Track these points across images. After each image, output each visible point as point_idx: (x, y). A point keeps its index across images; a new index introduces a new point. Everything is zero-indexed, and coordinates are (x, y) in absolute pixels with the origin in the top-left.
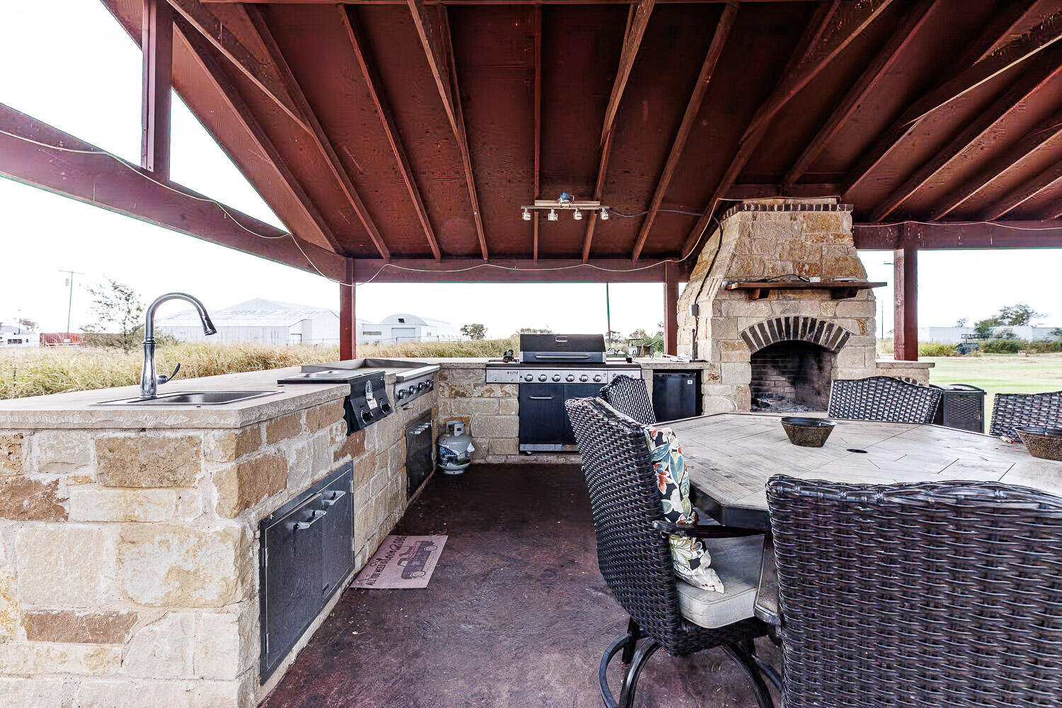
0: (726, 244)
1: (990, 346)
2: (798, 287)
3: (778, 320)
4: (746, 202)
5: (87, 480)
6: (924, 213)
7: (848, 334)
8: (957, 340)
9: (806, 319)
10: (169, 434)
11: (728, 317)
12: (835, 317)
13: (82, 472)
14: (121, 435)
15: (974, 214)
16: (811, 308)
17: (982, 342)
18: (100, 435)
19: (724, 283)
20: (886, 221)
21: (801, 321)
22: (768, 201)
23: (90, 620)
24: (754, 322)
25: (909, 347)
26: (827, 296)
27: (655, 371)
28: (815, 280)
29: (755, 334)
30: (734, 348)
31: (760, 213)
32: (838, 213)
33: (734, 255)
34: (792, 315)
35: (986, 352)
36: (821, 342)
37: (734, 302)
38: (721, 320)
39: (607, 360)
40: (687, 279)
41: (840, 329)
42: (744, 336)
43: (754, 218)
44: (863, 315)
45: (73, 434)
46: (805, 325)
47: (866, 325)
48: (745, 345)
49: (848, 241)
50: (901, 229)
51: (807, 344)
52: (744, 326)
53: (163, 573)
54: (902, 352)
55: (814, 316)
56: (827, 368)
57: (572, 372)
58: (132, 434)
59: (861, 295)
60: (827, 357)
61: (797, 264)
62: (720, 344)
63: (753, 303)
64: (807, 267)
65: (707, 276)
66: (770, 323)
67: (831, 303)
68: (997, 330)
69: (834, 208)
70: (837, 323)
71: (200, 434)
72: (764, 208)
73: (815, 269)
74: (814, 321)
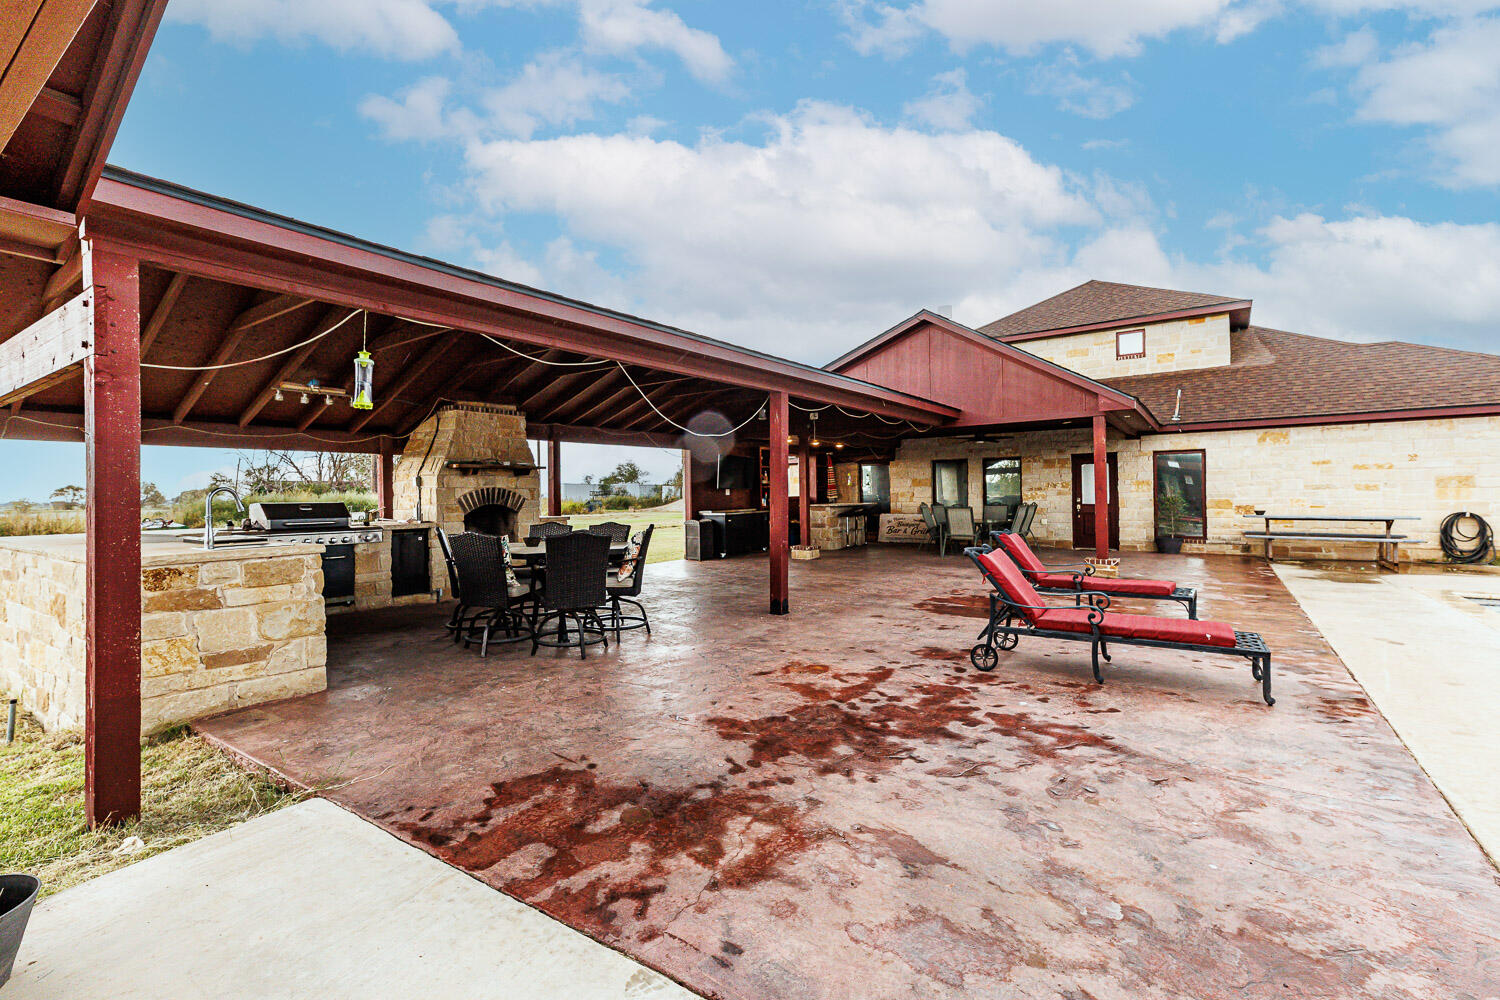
0: (443, 432)
1: (610, 502)
2: (496, 468)
3: (482, 490)
4: (460, 403)
5: (238, 586)
6: (565, 418)
7: (524, 499)
8: (586, 497)
9: (499, 489)
10: (286, 558)
11: (448, 488)
12: (516, 488)
13: (234, 582)
14: (260, 561)
15: (589, 422)
16: (502, 482)
17: (605, 499)
18: (246, 562)
19: (446, 463)
20: (543, 422)
21: (497, 491)
22: (475, 404)
23: (247, 651)
24: (466, 491)
25: (556, 506)
26: (512, 473)
27: (394, 531)
28: (507, 464)
29: (467, 501)
30: (453, 511)
31: (470, 413)
32: (517, 417)
33: (452, 442)
34: (491, 487)
35: (608, 508)
36: (509, 505)
37: (452, 477)
38: (443, 490)
39: (352, 525)
40: (401, 453)
41: (520, 497)
42: (460, 502)
43: (466, 415)
44: (533, 486)
45: (229, 563)
46: (499, 493)
47: (535, 492)
48: (460, 509)
49: (523, 436)
50: (551, 428)
51: (500, 506)
52: (459, 494)
53: (288, 622)
54: (553, 510)
55: (504, 487)
56: (511, 523)
57: (321, 536)
58: (266, 560)
59: (532, 473)
60: (511, 516)
61: (495, 452)
62: (443, 509)
63: (466, 478)
64: (499, 453)
65: (428, 454)
66: (477, 492)
67: (515, 478)
68: (615, 487)
69: (515, 414)
70: (518, 492)
71: (304, 557)
72: (472, 409)
73: (505, 455)
74: (504, 491)
